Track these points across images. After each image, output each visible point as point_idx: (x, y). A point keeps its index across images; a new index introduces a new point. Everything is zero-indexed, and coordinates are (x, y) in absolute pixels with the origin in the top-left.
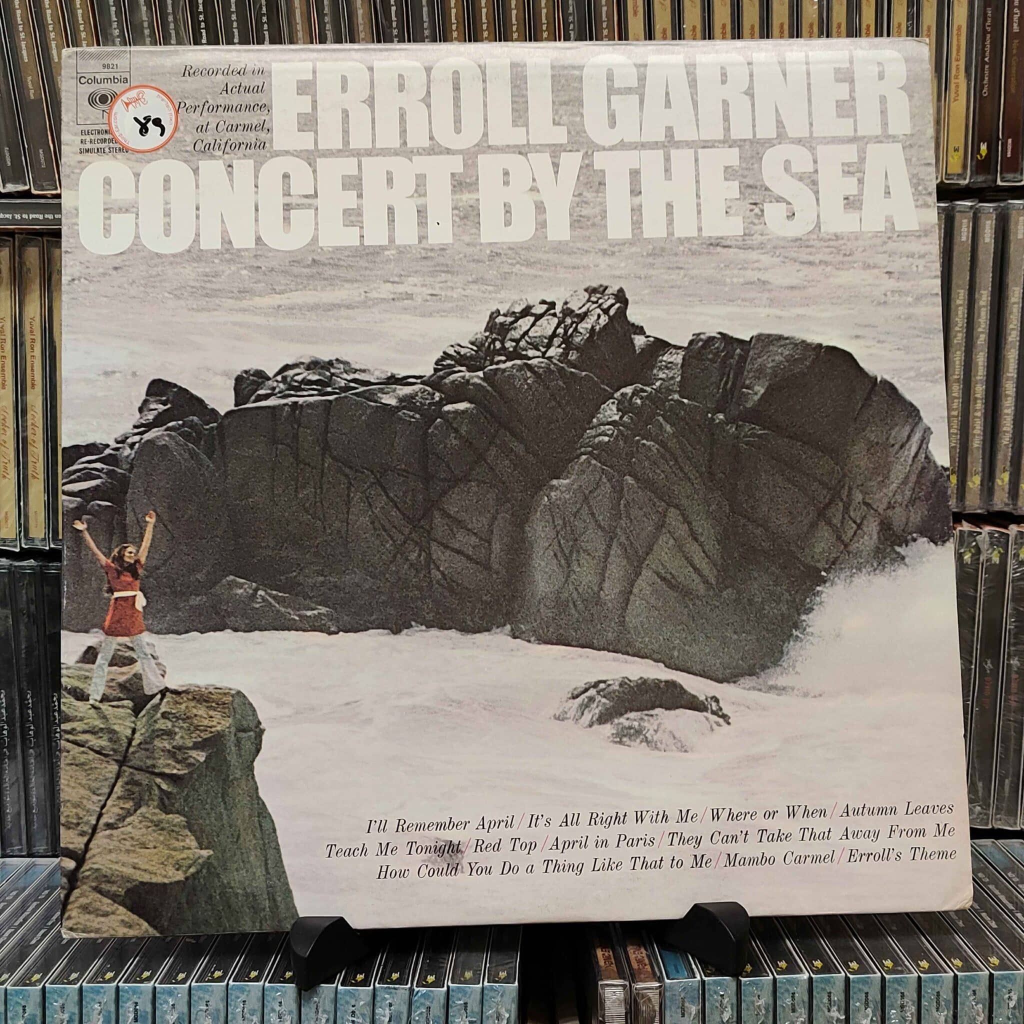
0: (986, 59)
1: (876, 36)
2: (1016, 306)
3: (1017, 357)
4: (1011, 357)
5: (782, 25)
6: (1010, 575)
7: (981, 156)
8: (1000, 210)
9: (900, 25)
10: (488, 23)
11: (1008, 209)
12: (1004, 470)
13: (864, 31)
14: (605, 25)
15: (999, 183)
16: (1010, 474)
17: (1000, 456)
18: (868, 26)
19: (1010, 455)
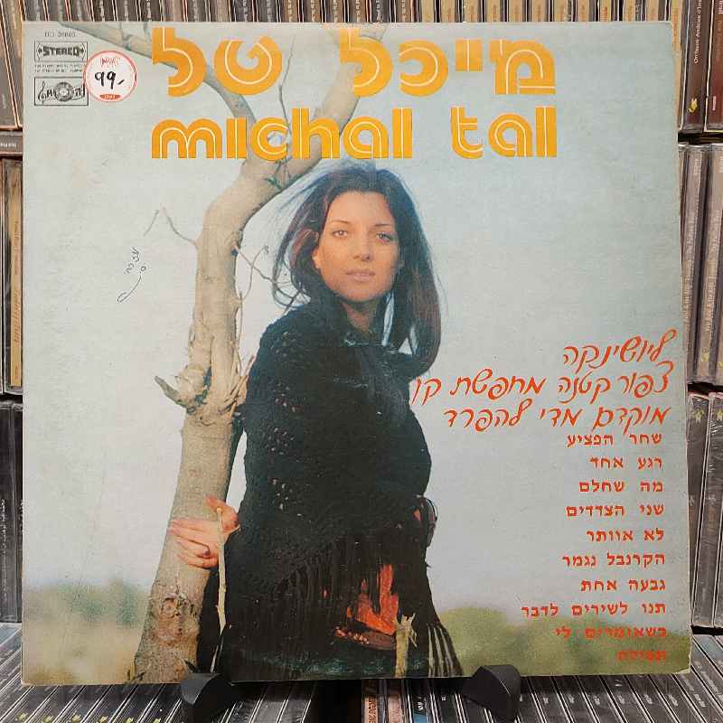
0: (697, 35)
2: (716, 225)
3: (717, 264)
4: (713, 263)
6: (709, 431)
7: (692, 109)
8: (705, 150)
11: (712, 150)
12: (706, 351)
13: (603, 16)
15: (706, 130)
16: (710, 354)
19: (710, 338)
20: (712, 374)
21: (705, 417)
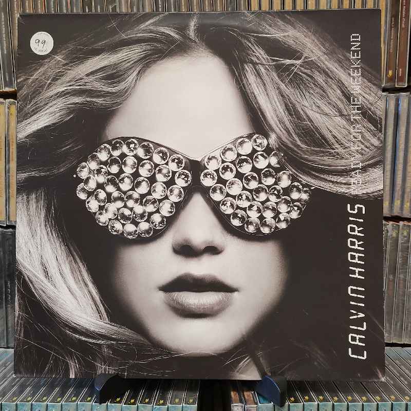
3: (403, 154)
6: (400, 241)
7: (389, 76)
8: (397, 97)
11: (400, 96)
15: (396, 86)
16: (400, 201)
17: (396, 194)
20: (401, 211)
21: (398, 234)
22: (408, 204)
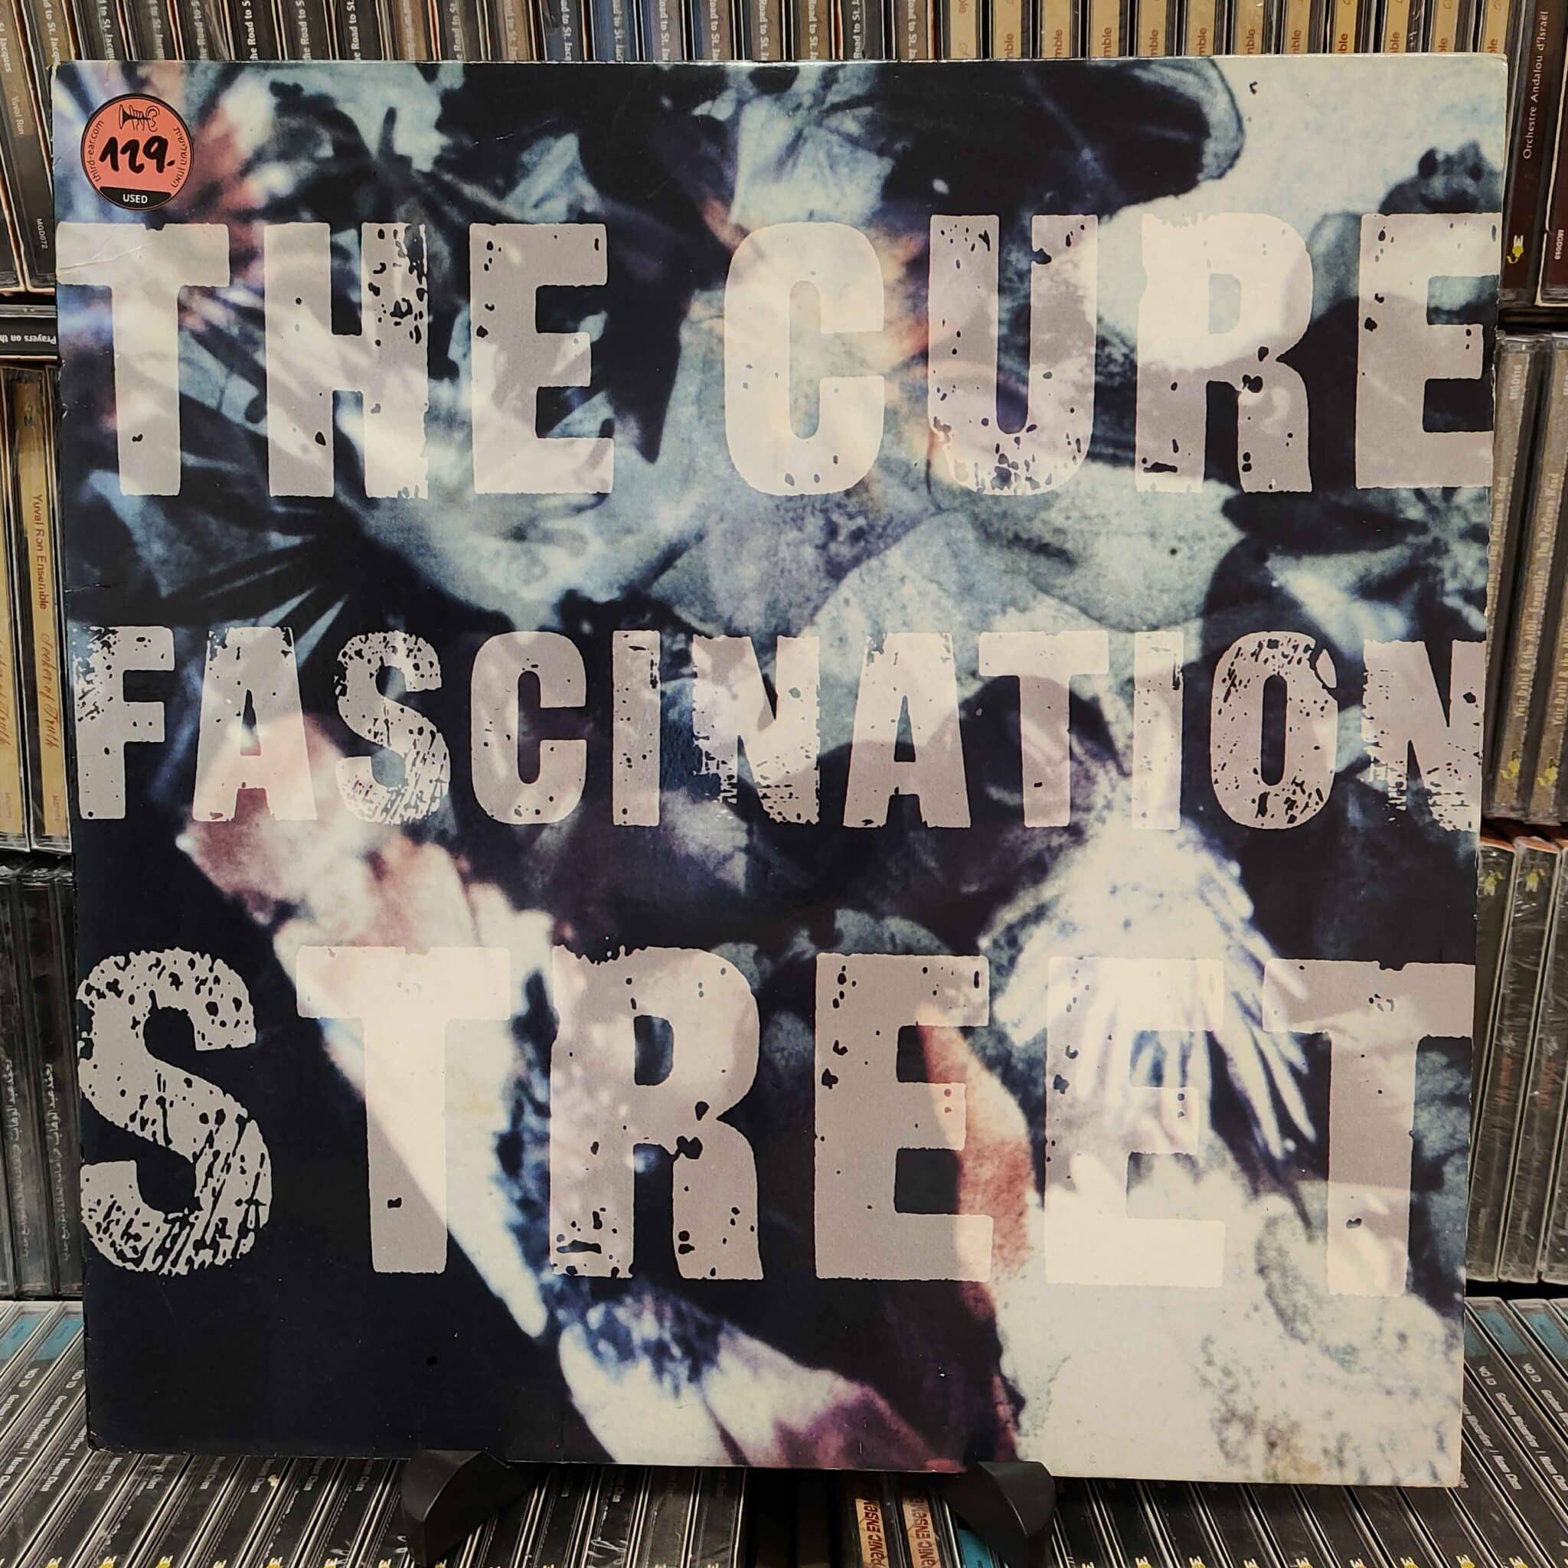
0: (1533, 98)
1: (1356, 51)
2: (1549, 502)
3: (1547, 584)
4: (1539, 582)
5: (1203, 32)
6: (1510, 914)
7: (1513, 258)
8: (1537, 349)
9: (1396, 36)
10: (720, 18)
11: (1551, 348)
12: (1514, 756)
13: (1337, 45)
14: (911, 27)
15: (1539, 302)
16: (1522, 764)
17: (1509, 736)
18: (1344, 37)
19: (1524, 732)
20: (1524, 800)
21: (1502, 886)
22: (1552, 774)
